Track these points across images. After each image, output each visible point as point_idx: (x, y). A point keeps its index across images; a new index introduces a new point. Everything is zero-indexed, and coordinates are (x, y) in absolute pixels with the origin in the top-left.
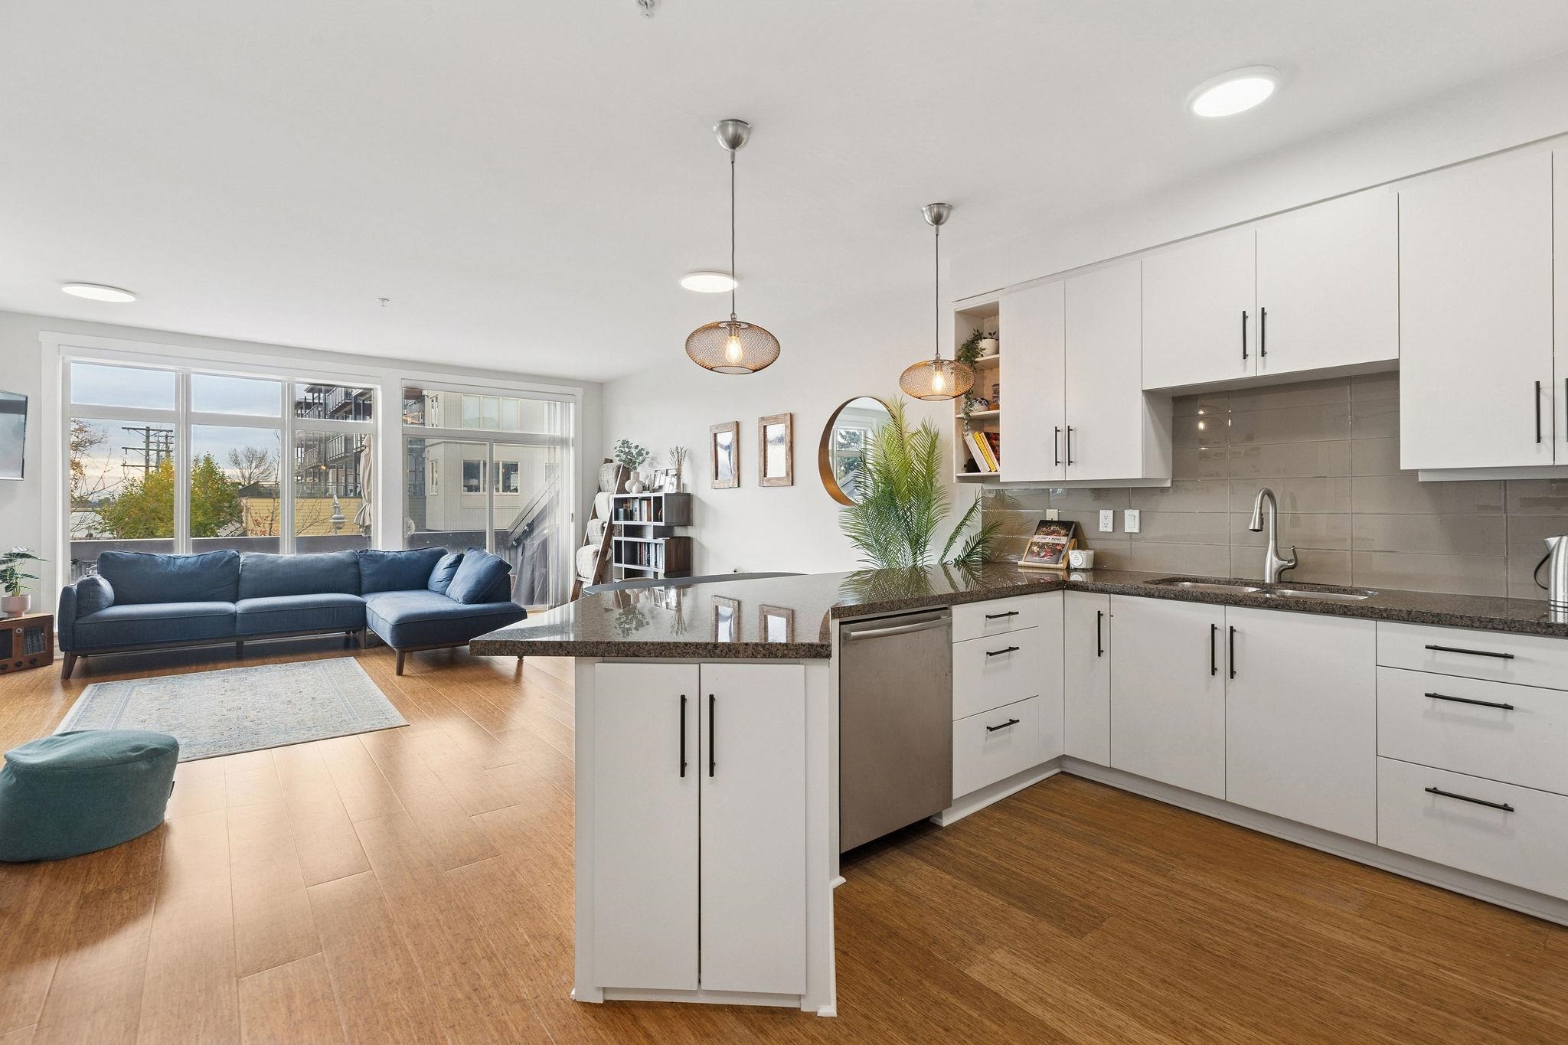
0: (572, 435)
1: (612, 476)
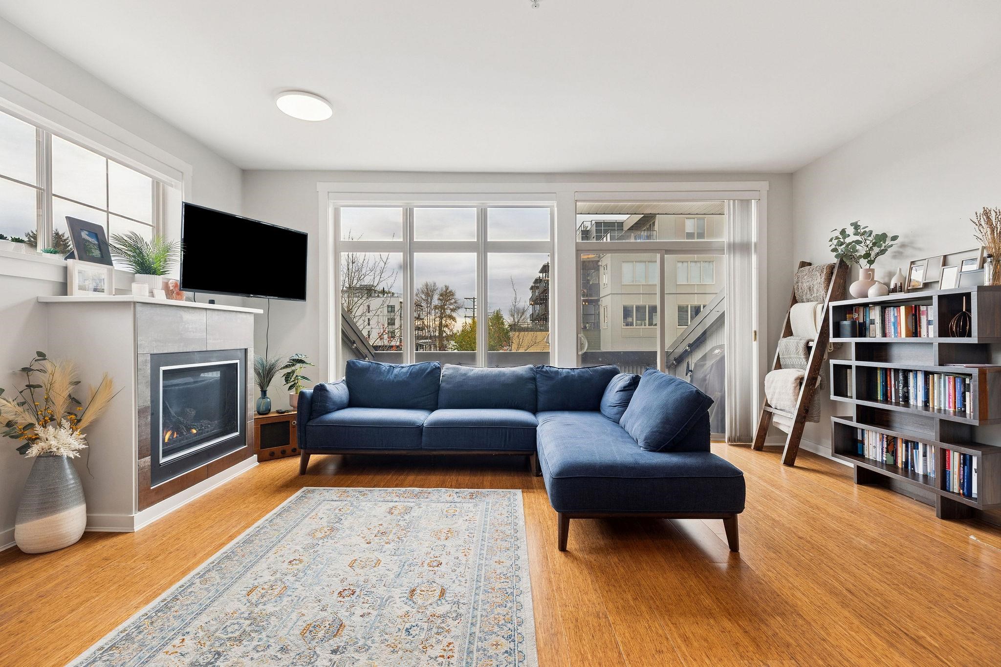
0: (754, 239)
1: (819, 280)
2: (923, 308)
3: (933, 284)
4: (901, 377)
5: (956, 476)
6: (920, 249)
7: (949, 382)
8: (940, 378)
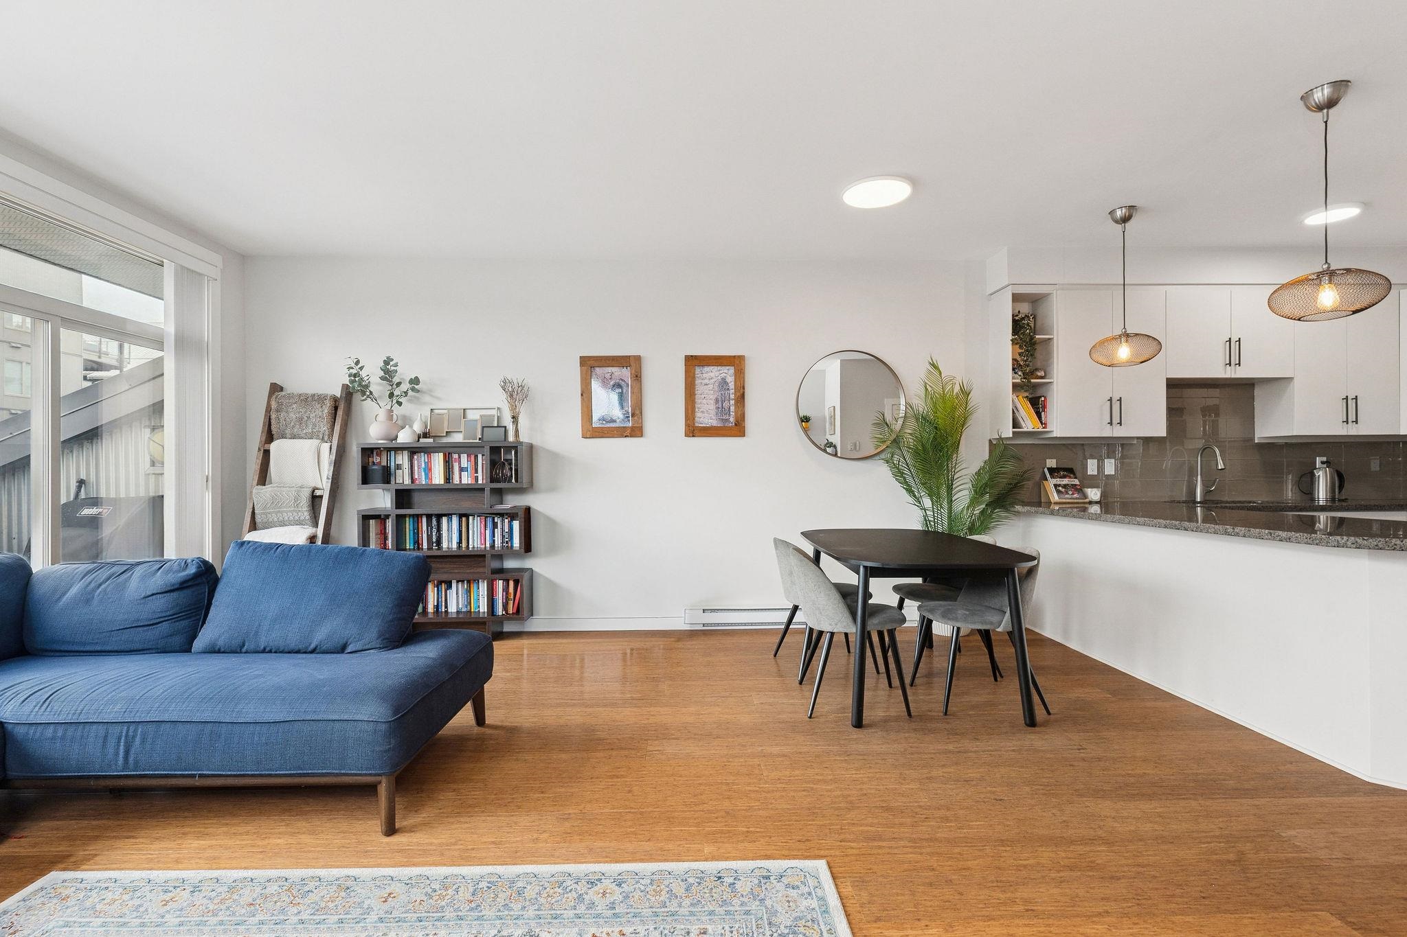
2: (455, 456)
3: (452, 434)
4: (434, 522)
5: (500, 601)
6: (438, 398)
7: (481, 522)
8: (474, 519)
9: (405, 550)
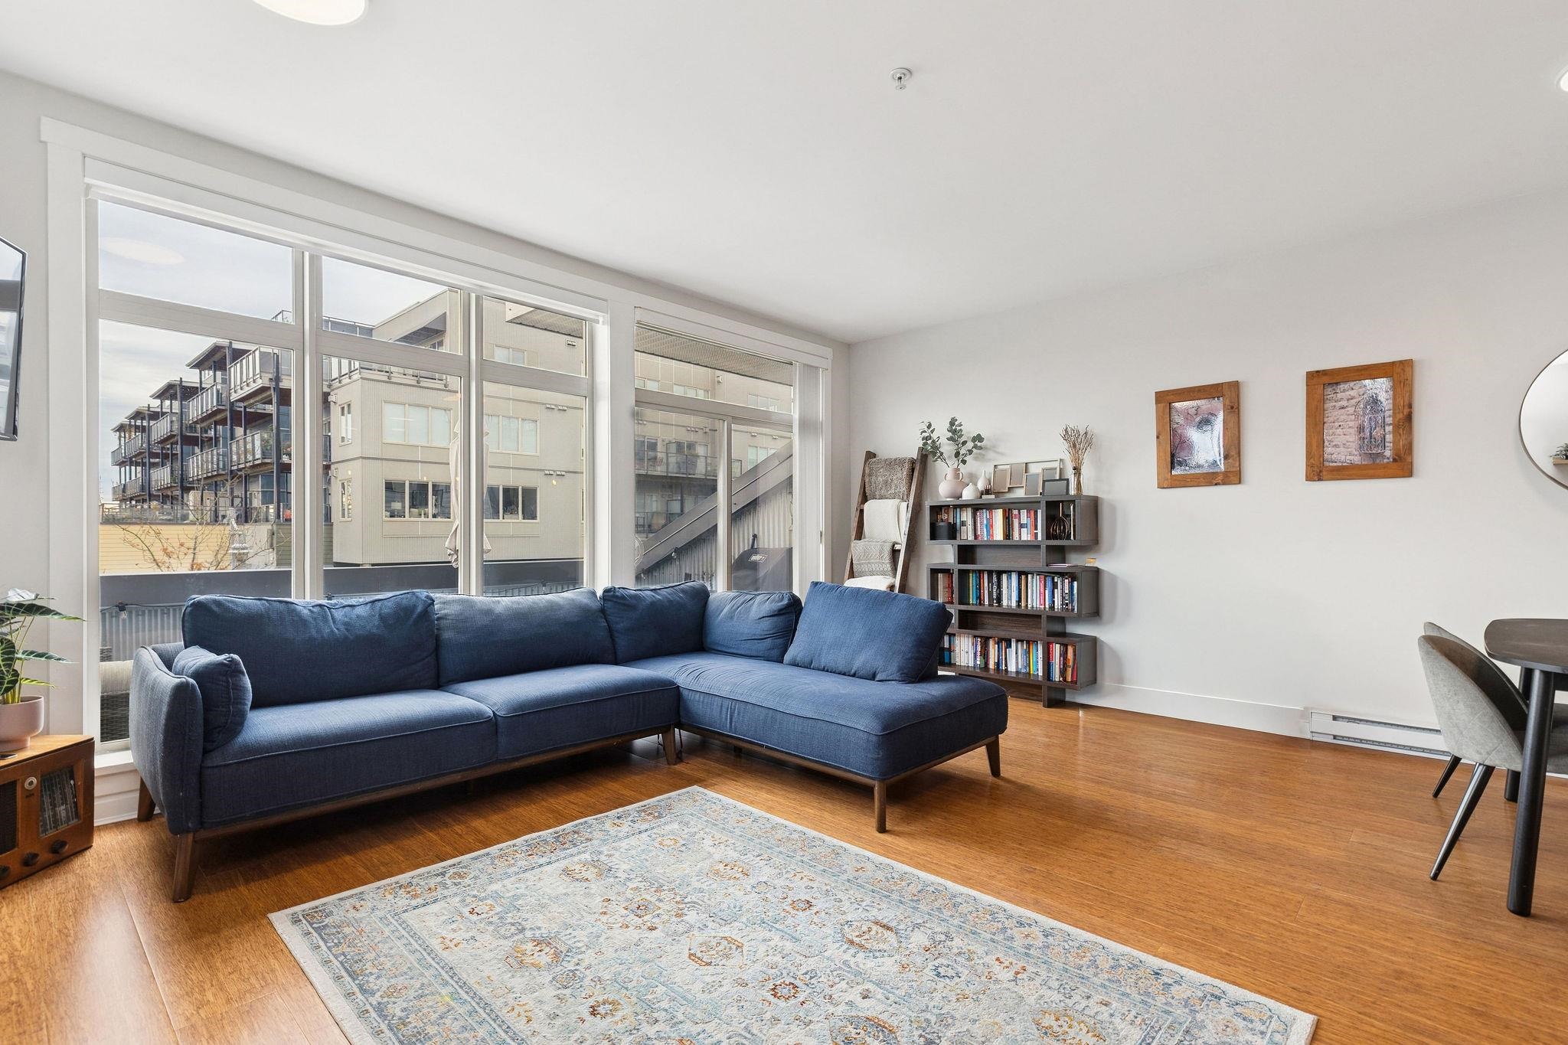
1: (899, 475)
2: (1015, 512)
3: (1015, 489)
4: (995, 579)
5: (1057, 666)
6: (1002, 454)
7: (1040, 581)
8: (1033, 578)
9: (969, 604)
